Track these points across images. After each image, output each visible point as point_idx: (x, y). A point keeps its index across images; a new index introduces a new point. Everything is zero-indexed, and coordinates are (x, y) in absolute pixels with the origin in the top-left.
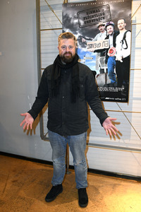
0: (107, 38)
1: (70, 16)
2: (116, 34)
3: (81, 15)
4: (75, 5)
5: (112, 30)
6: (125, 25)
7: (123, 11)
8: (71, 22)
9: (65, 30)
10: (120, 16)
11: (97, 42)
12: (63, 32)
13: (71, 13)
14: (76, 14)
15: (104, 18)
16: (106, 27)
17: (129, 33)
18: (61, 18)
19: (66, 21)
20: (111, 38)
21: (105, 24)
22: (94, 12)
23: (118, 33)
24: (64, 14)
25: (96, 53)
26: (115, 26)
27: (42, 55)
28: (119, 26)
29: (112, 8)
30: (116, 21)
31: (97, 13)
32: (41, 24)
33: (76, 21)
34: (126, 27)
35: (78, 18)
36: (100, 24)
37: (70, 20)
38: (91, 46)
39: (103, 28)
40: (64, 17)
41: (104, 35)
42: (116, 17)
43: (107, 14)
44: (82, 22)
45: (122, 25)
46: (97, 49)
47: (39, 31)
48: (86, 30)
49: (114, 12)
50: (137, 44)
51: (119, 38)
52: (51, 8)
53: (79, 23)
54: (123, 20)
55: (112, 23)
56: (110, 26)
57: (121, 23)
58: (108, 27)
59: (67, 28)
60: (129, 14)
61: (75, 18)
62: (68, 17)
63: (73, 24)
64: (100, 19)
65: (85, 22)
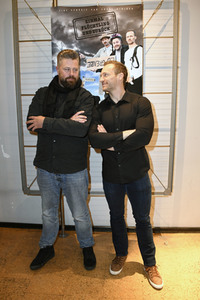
0: (113, 53)
1: (63, 24)
2: (124, 49)
3: (78, 24)
4: (69, 10)
5: (119, 43)
6: (136, 38)
7: (132, 21)
8: (65, 31)
9: (55, 42)
10: (129, 27)
11: (100, 59)
12: (53, 45)
13: (64, 21)
14: (71, 22)
15: (108, 29)
16: (112, 39)
17: (140, 49)
18: (49, 27)
19: (56, 31)
20: (118, 54)
21: (111, 36)
22: (95, 20)
23: (127, 48)
24: (54, 21)
25: (99, 73)
26: (123, 39)
27: (22, 76)
28: (127, 39)
29: (118, 16)
30: (124, 33)
31: (100, 22)
32: (20, 33)
33: (71, 31)
34: (137, 41)
35: (74, 26)
36: (103, 35)
37: (63, 29)
38: (92, 64)
39: (108, 41)
40: (53, 25)
41: (109, 50)
42: (124, 28)
43: (112, 24)
44: (79, 33)
45: (132, 38)
46: (100, 67)
47: (17, 42)
48: (84, 42)
49: (122, 21)
50: (148, 63)
51: (129, 54)
52: (33, 12)
53: (76, 34)
54: (133, 32)
55: (119, 35)
56: (117, 39)
57: (130, 35)
58: (114, 41)
59: (59, 39)
60: (139, 25)
61: (70, 26)
62: (60, 25)
63: (67, 35)
64: (103, 30)
65: (84, 33)
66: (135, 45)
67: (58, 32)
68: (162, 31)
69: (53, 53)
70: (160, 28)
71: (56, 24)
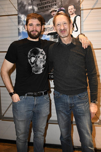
1: (25, 3)
3: (34, 2)
6: (75, 10)
8: (26, 8)
9: (20, 15)
11: (50, 26)
14: (30, 1)
15: (56, 5)
16: (58, 12)
18: (16, 5)
19: (21, 7)
21: (57, 9)
24: (19, 2)
25: (49, 36)
28: (69, 11)
30: (67, 7)
33: (30, 7)
34: (76, 12)
35: (32, 4)
36: (52, 9)
39: (55, 13)
40: (19, 4)
42: (66, 3)
43: (58, 1)
44: (36, 8)
45: (72, 10)
46: (50, 32)
50: (85, 28)
53: (33, 9)
54: (73, 6)
55: (63, 9)
56: (62, 12)
57: (71, 8)
59: (22, 13)
61: (29, 5)
62: (23, 4)
63: (27, 11)
64: (52, 6)
65: (39, 9)
66: (75, 15)
67: (21, 8)
68: (95, 4)
69: (19, 23)
70: (94, 2)
71: (20, 3)
